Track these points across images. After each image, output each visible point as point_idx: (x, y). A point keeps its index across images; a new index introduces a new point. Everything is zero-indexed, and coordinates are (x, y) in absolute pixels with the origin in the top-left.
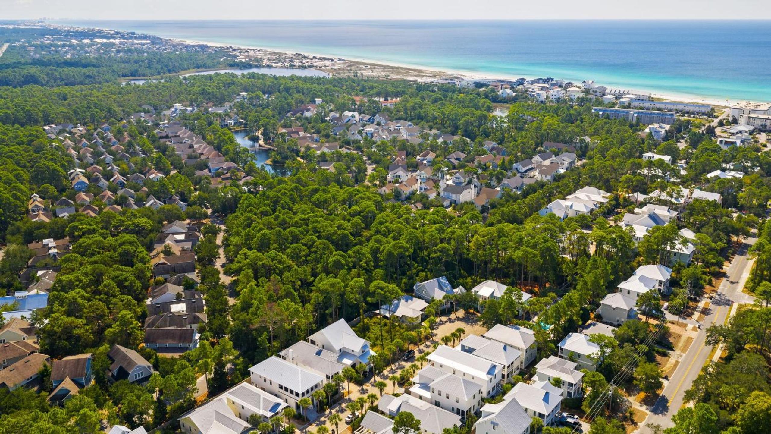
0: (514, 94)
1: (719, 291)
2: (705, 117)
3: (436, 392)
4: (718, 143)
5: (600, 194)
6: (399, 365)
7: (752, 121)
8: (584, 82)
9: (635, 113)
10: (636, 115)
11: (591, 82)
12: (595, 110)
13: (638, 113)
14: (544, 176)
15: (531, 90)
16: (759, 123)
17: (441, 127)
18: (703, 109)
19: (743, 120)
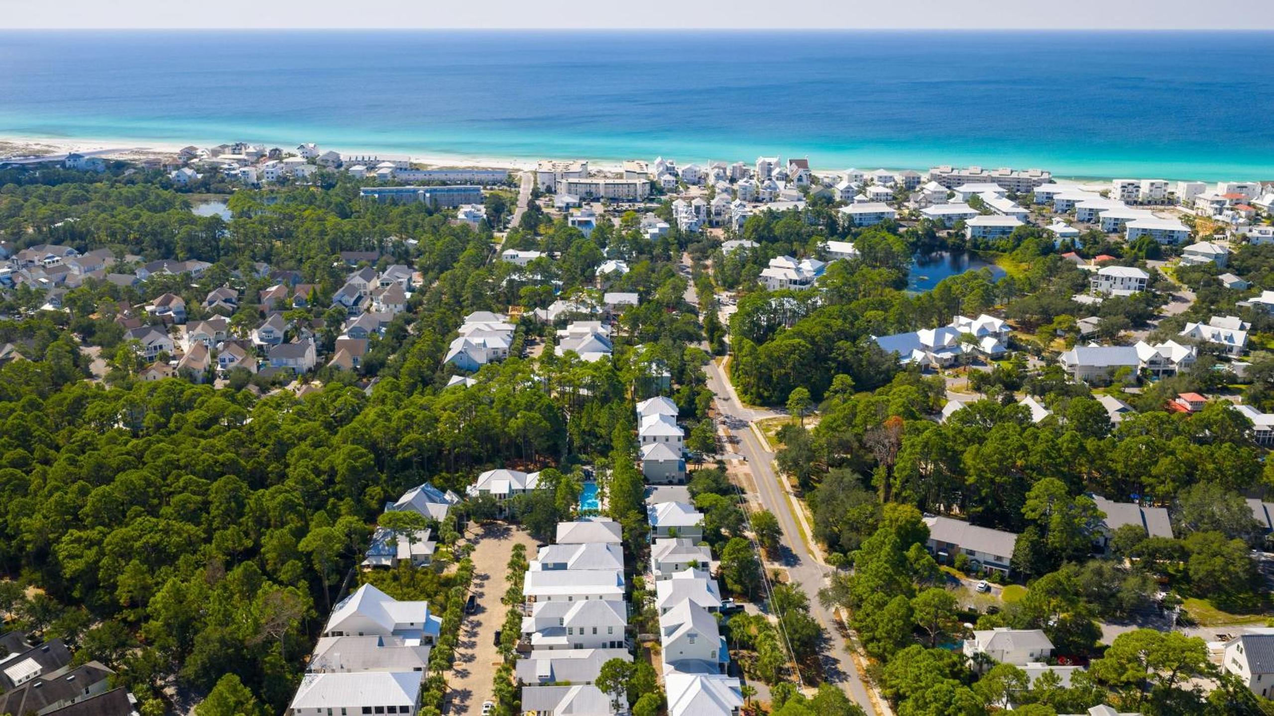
0: (200, 176)
1: (722, 412)
2: (505, 187)
3: (576, 632)
4: (570, 225)
5: (498, 319)
6: (471, 622)
7: (573, 188)
8: (302, 147)
9: (427, 191)
10: (428, 195)
11: (312, 145)
12: (365, 192)
13: (431, 191)
14: (392, 306)
15: (226, 166)
16: (582, 190)
17: (138, 248)
18: (498, 177)
19: (562, 188)
